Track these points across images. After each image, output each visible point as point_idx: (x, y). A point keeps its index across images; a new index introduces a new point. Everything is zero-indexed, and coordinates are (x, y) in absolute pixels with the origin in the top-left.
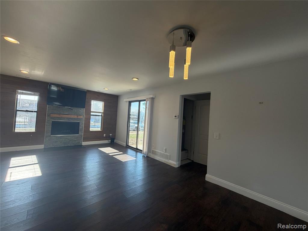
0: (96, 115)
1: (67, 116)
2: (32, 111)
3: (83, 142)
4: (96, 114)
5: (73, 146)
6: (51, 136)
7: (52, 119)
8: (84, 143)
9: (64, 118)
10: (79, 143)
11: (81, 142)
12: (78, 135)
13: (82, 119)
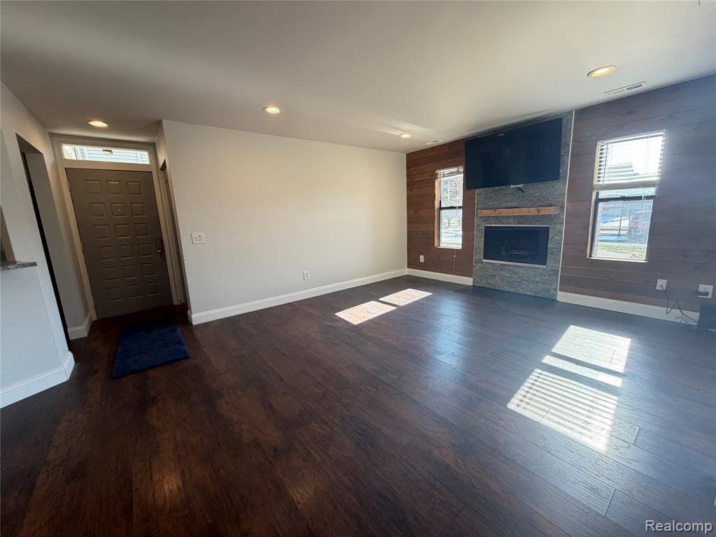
0: (624, 198)
1: (516, 212)
2: (455, 208)
3: (559, 293)
4: (627, 195)
5: (530, 296)
6: (484, 260)
7: (484, 221)
8: (563, 297)
9: (507, 217)
10: (548, 291)
11: (552, 291)
12: (545, 267)
13: (557, 216)
